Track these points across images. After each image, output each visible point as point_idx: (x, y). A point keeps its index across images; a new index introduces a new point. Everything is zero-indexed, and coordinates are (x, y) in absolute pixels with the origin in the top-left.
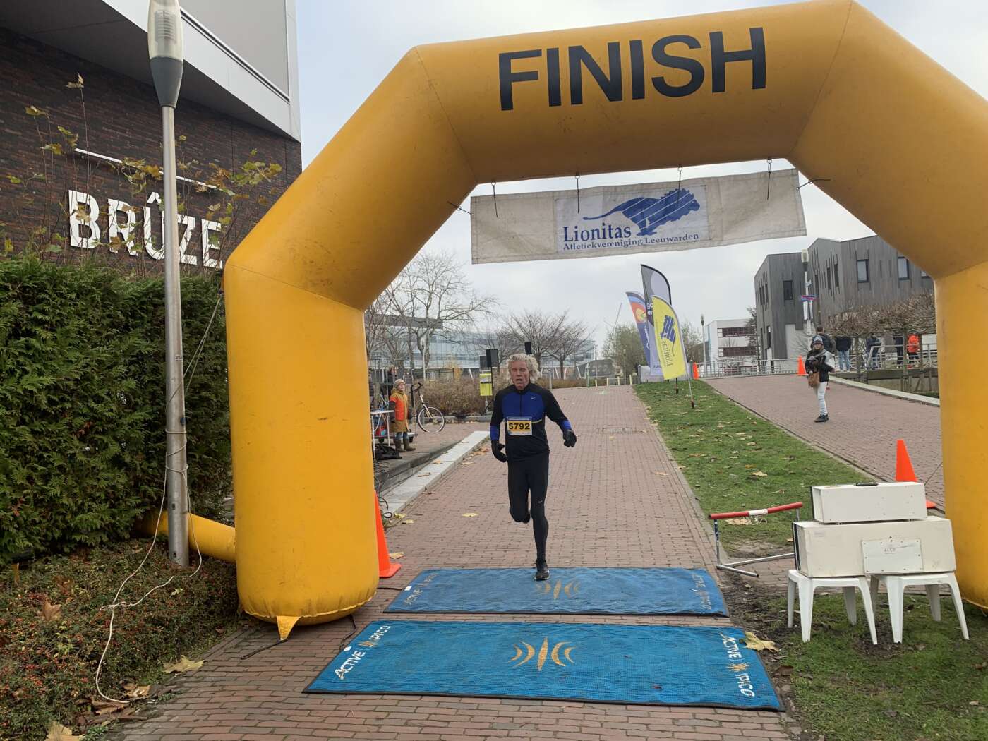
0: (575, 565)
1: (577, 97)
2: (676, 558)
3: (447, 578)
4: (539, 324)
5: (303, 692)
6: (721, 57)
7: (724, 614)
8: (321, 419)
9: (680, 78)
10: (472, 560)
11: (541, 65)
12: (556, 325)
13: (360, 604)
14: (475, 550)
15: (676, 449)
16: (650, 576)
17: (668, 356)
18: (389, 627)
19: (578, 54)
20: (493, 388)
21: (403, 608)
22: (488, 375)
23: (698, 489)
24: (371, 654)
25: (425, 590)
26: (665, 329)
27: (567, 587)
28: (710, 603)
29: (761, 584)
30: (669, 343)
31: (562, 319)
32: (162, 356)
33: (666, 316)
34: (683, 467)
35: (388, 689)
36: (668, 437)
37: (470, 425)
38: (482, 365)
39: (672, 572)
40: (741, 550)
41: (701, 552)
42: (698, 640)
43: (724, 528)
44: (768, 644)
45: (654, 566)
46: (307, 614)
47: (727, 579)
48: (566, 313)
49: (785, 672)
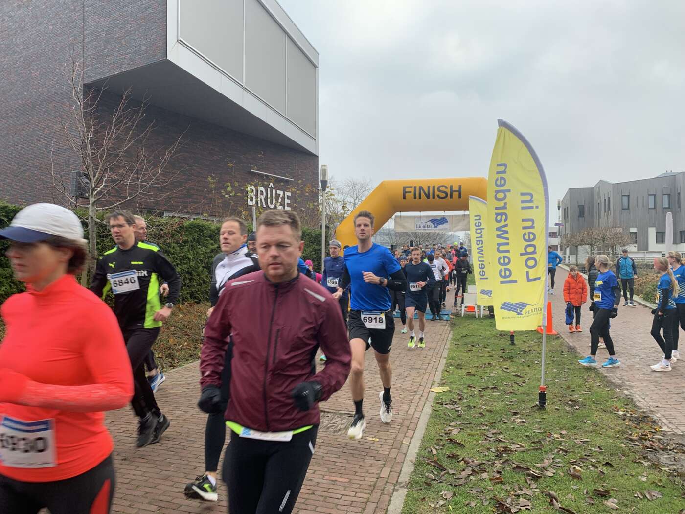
1: (420, 198)
6: (452, 191)
9: (443, 195)
11: (412, 190)
19: (421, 188)
32: (320, 250)
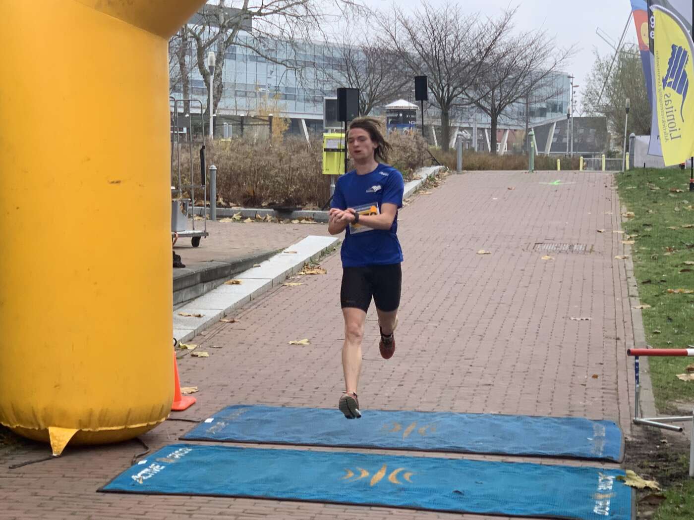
0: (439, 410)
2: (583, 409)
3: (263, 414)
4: (451, 37)
5: (98, 491)
7: (615, 459)
8: (113, 182)
10: (295, 400)
12: (487, 41)
13: (151, 423)
14: (301, 390)
15: (649, 281)
16: (539, 424)
17: (672, 121)
18: (190, 450)
20: (346, 161)
21: (206, 436)
22: (338, 135)
23: (655, 335)
24: (170, 467)
25: (231, 422)
26: (671, 72)
27: (424, 429)
28: (602, 449)
29: (685, 440)
30: (676, 97)
31: (501, 30)
33: (674, 47)
34: (646, 306)
35: (198, 492)
36: (643, 263)
37: (301, 226)
38: (329, 117)
39: (569, 420)
40: (679, 408)
41: (620, 405)
42: (569, 477)
43: (668, 383)
44: (651, 484)
45: (550, 416)
46: (86, 427)
47: (642, 434)
48: (508, 16)
49: (653, 501)
